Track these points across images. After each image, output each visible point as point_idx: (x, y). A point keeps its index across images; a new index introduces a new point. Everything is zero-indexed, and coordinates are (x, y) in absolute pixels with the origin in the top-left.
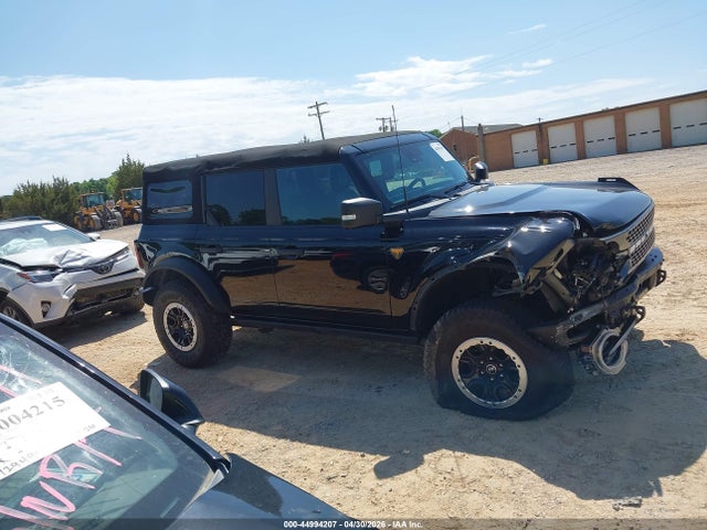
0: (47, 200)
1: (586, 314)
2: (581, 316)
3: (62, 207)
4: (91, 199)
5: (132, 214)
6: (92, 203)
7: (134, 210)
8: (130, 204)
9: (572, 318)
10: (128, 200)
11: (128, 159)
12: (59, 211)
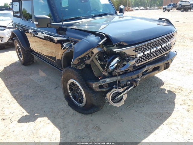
1: (108, 80)
2: (106, 81)
9: (101, 81)
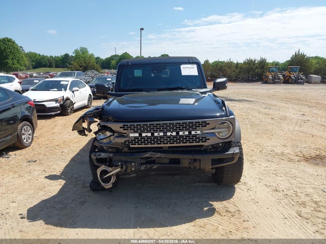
0: (254, 67)
1: (103, 155)
2: (100, 155)
3: (260, 70)
4: (273, 69)
5: (289, 78)
6: (273, 71)
7: (290, 77)
8: (290, 74)
10: (290, 72)
11: (299, 52)
12: (258, 72)
